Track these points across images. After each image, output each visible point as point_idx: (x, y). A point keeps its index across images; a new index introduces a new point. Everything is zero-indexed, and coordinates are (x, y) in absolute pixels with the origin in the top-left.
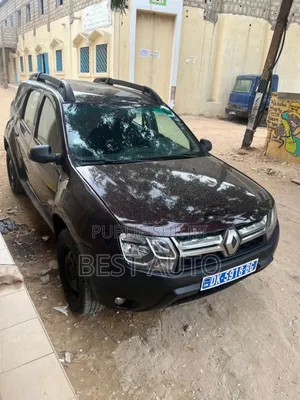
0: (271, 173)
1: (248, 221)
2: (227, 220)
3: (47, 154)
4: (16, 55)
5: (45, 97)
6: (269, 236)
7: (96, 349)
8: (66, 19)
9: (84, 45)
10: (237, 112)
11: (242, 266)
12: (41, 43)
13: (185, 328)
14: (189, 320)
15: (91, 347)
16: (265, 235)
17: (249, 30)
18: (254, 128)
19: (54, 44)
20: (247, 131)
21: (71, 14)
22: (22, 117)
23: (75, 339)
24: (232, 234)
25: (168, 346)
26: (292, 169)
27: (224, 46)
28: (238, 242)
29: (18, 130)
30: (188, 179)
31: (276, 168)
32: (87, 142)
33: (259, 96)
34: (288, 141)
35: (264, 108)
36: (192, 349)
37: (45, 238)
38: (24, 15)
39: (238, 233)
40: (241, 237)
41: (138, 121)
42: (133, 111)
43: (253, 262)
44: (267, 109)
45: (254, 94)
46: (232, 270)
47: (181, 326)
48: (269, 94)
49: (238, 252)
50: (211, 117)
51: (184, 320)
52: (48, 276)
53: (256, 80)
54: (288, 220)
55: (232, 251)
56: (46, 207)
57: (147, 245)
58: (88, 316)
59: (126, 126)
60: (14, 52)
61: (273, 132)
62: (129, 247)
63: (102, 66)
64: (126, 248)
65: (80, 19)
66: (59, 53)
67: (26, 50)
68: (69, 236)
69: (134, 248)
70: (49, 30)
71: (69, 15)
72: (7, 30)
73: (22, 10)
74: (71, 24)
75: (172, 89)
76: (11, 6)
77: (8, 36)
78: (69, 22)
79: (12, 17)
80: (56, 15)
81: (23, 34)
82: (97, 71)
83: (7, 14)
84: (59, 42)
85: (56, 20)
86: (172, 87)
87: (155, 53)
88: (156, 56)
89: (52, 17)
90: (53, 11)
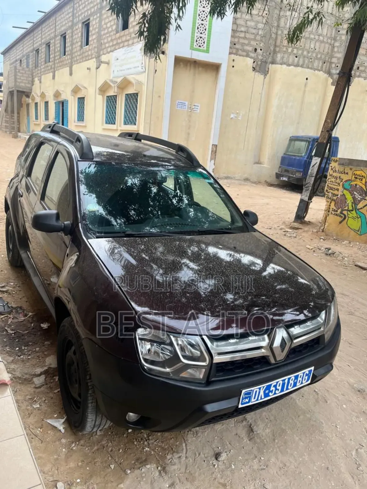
0: (329, 253)
1: (302, 317)
2: (274, 314)
3: (53, 222)
4: (30, 101)
5: (57, 153)
6: (327, 337)
7: (99, 480)
8: (92, 63)
9: (111, 93)
10: (289, 177)
11: (292, 376)
12: (61, 89)
13: (217, 456)
14: (223, 445)
15: (91, 476)
16: (323, 336)
17: (306, 85)
18: (310, 198)
19: (76, 90)
20: (302, 201)
21: (98, 57)
22: (29, 174)
23: (72, 465)
24: (281, 334)
25: (193, 480)
26: (355, 249)
27: (275, 102)
28: (288, 344)
29: (22, 190)
30: (228, 259)
31: (336, 248)
32: (105, 208)
33: (316, 161)
34: (351, 215)
35: (322, 175)
36: (224, 485)
37: (45, 326)
38: (42, 55)
39: (288, 333)
40: (292, 338)
41: (170, 184)
42: (164, 173)
43: (307, 371)
44: (326, 177)
45: (310, 158)
46: (280, 381)
47: (212, 453)
48: (328, 159)
49: (288, 356)
50: (258, 183)
51: (216, 445)
52: (43, 377)
53: (312, 142)
54: (351, 314)
55: (281, 356)
56: (48, 287)
57: (171, 344)
58: (91, 434)
59: (154, 190)
60: (28, 96)
61: (333, 204)
62: (148, 346)
63: (131, 118)
64: (144, 348)
65: (108, 63)
66: (81, 101)
67: (43, 95)
68: (73, 327)
69: (155, 348)
70: (71, 74)
71: (96, 58)
72: (21, 71)
73: (40, 49)
74: (97, 68)
75: (212, 148)
76: (27, 44)
77: (22, 78)
78: (95, 66)
79: (28, 57)
80: (81, 57)
81: (41, 77)
82: (125, 124)
83: (23, 53)
84: (82, 88)
85: (80, 62)
86: (213, 145)
87: (195, 106)
88: (196, 109)
89: (75, 59)
90: (76, 52)
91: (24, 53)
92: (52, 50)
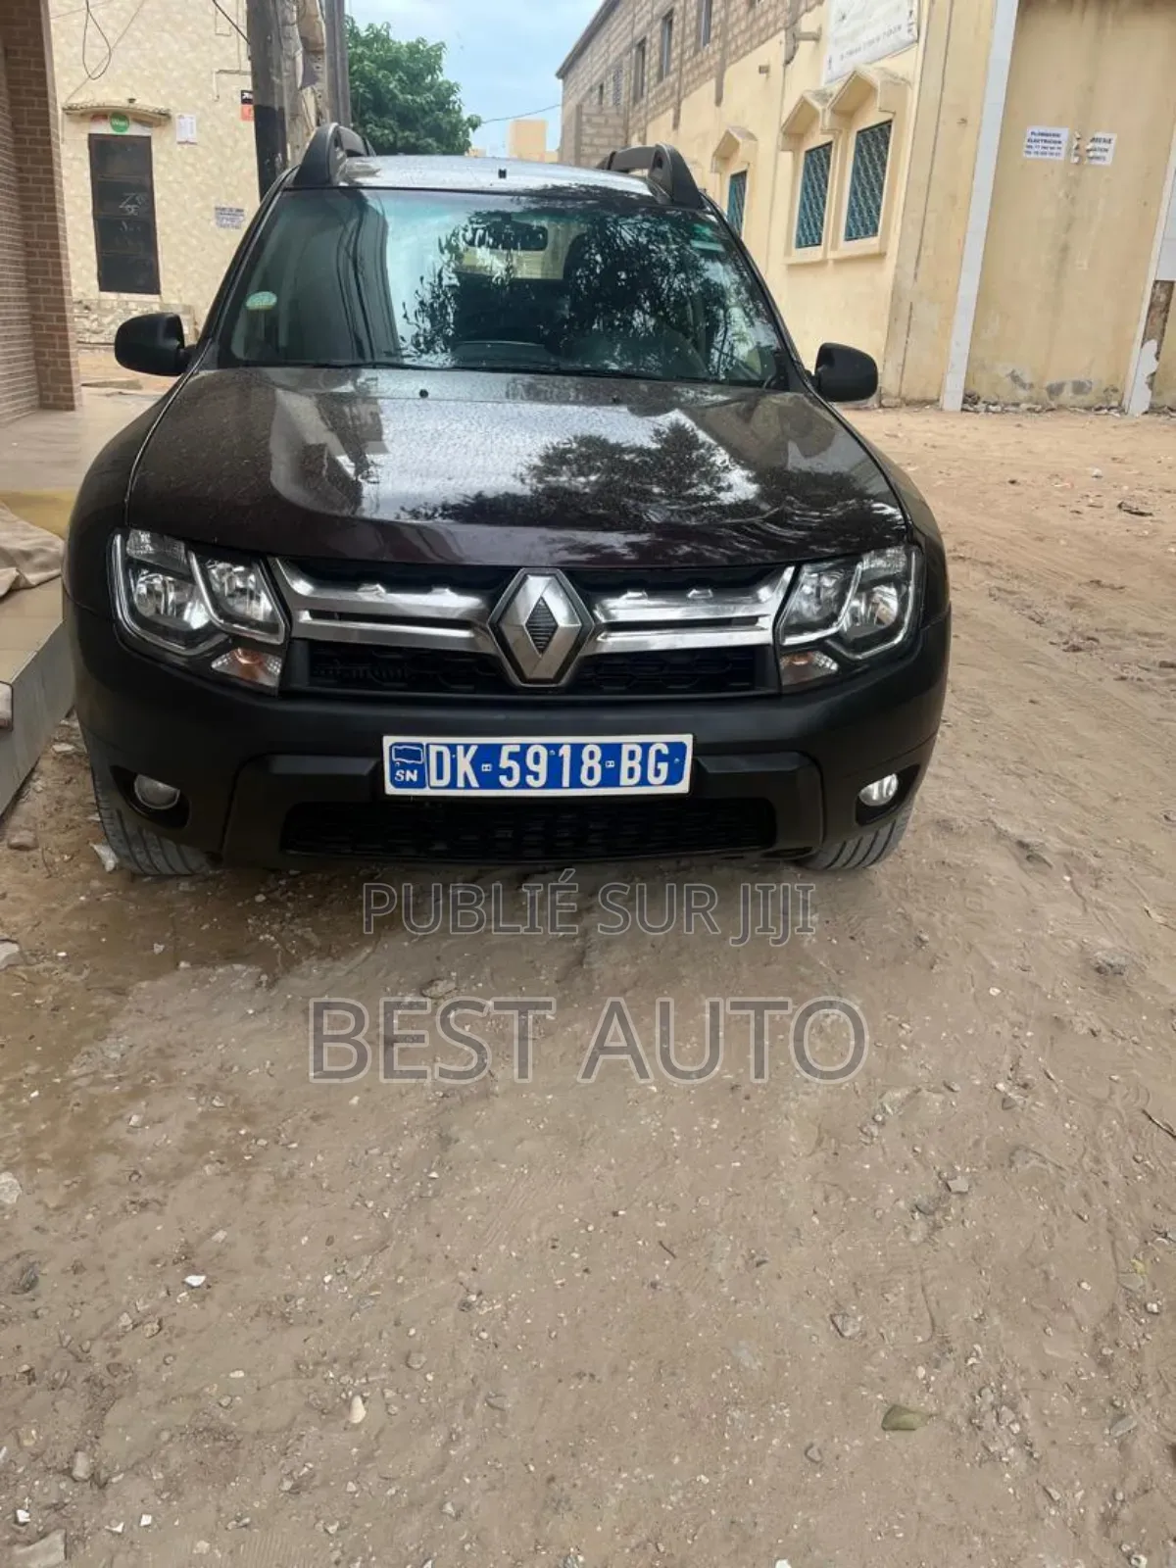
8: (775, 48)
9: (817, 140)
11: (593, 742)
19: (726, 149)
21: (792, 24)
23: (74, 926)
28: (566, 632)
38: (653, 56)
39: (573, 598)
43: (659, 741)
46: (539, 743)
55: (538, 664)
57: (192, 577)
63: (866, 211)
65: (817, 38)
66: (738, 184)
70: (719, 100)
71: (786, 29)
72: (596, 120)
73: (648, 36)
74: (787, 62)
75: (1153, 295)
76: (619, 30)
77: (597, 141)
78: (782, 58)
79: (619, 71)
80: (748, 35)
81: (644, 129)
82: (849, 237)
83: (606, 61)
84: (740, 140)
85: (745, 54)
86: (1156, 282)
87: (1093, 140)
88: (1098, 154)
89: (733, 47)
90: (738, 20)
91: (610, 61)
92: (678, 33)
